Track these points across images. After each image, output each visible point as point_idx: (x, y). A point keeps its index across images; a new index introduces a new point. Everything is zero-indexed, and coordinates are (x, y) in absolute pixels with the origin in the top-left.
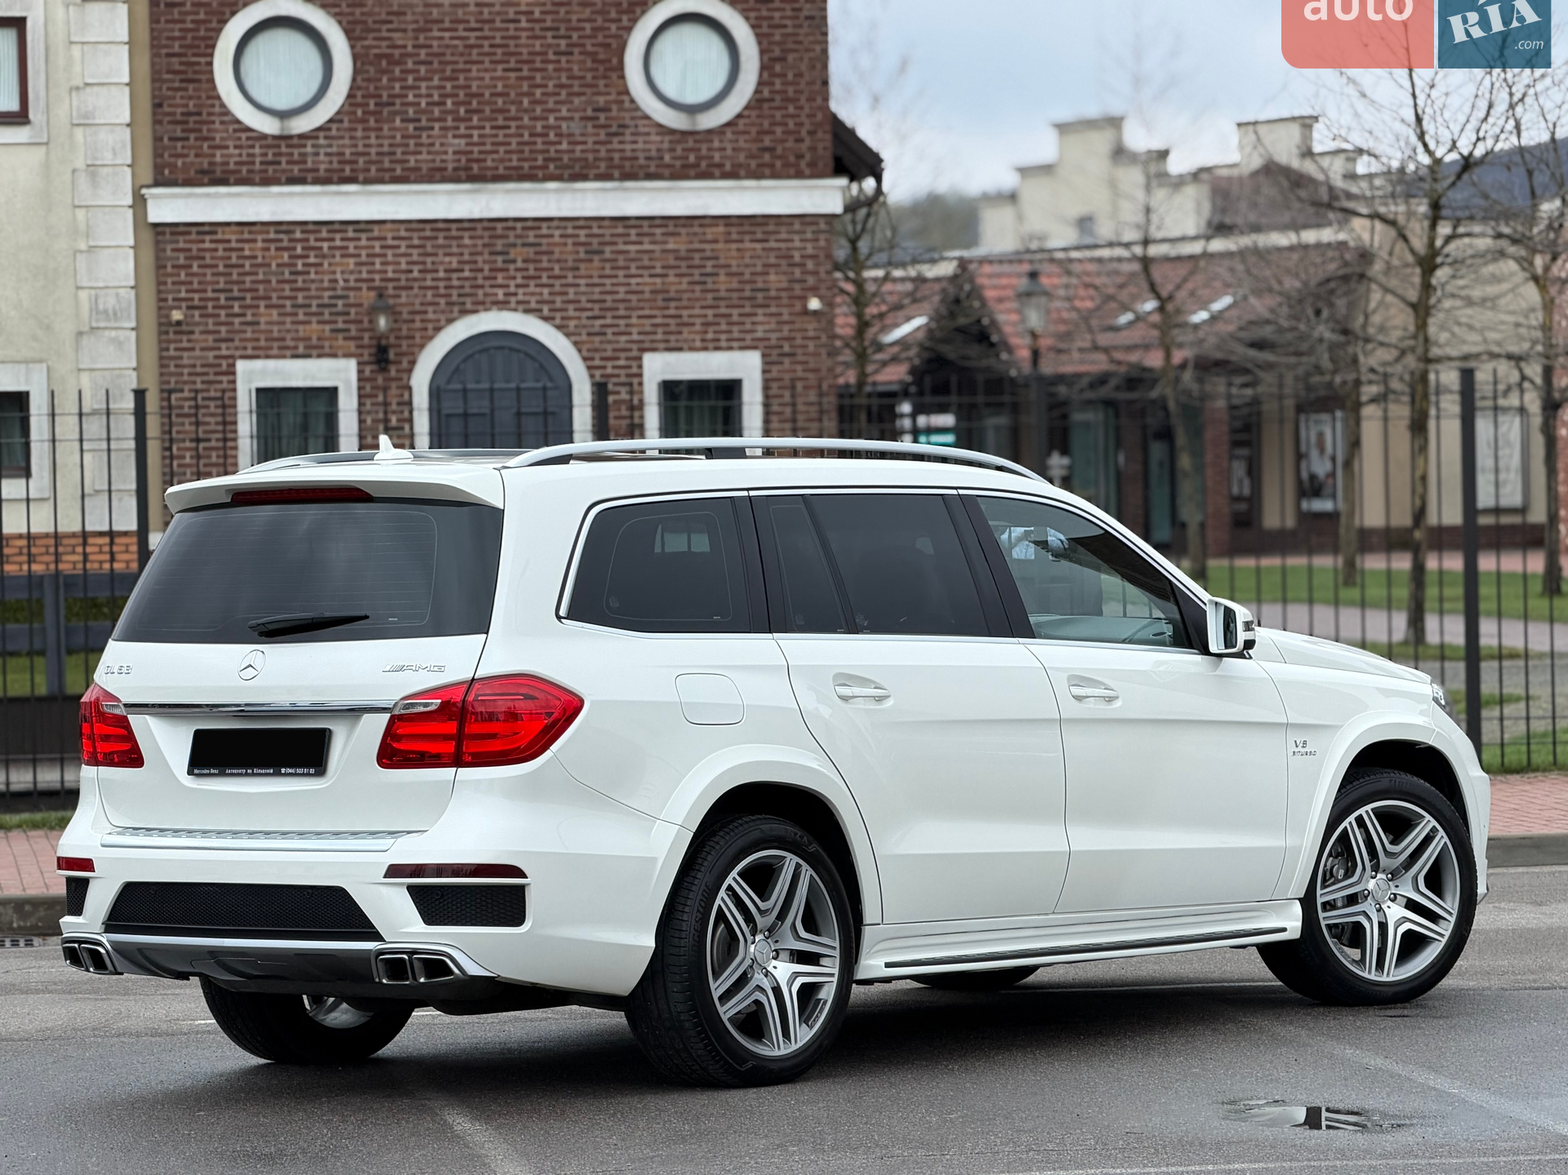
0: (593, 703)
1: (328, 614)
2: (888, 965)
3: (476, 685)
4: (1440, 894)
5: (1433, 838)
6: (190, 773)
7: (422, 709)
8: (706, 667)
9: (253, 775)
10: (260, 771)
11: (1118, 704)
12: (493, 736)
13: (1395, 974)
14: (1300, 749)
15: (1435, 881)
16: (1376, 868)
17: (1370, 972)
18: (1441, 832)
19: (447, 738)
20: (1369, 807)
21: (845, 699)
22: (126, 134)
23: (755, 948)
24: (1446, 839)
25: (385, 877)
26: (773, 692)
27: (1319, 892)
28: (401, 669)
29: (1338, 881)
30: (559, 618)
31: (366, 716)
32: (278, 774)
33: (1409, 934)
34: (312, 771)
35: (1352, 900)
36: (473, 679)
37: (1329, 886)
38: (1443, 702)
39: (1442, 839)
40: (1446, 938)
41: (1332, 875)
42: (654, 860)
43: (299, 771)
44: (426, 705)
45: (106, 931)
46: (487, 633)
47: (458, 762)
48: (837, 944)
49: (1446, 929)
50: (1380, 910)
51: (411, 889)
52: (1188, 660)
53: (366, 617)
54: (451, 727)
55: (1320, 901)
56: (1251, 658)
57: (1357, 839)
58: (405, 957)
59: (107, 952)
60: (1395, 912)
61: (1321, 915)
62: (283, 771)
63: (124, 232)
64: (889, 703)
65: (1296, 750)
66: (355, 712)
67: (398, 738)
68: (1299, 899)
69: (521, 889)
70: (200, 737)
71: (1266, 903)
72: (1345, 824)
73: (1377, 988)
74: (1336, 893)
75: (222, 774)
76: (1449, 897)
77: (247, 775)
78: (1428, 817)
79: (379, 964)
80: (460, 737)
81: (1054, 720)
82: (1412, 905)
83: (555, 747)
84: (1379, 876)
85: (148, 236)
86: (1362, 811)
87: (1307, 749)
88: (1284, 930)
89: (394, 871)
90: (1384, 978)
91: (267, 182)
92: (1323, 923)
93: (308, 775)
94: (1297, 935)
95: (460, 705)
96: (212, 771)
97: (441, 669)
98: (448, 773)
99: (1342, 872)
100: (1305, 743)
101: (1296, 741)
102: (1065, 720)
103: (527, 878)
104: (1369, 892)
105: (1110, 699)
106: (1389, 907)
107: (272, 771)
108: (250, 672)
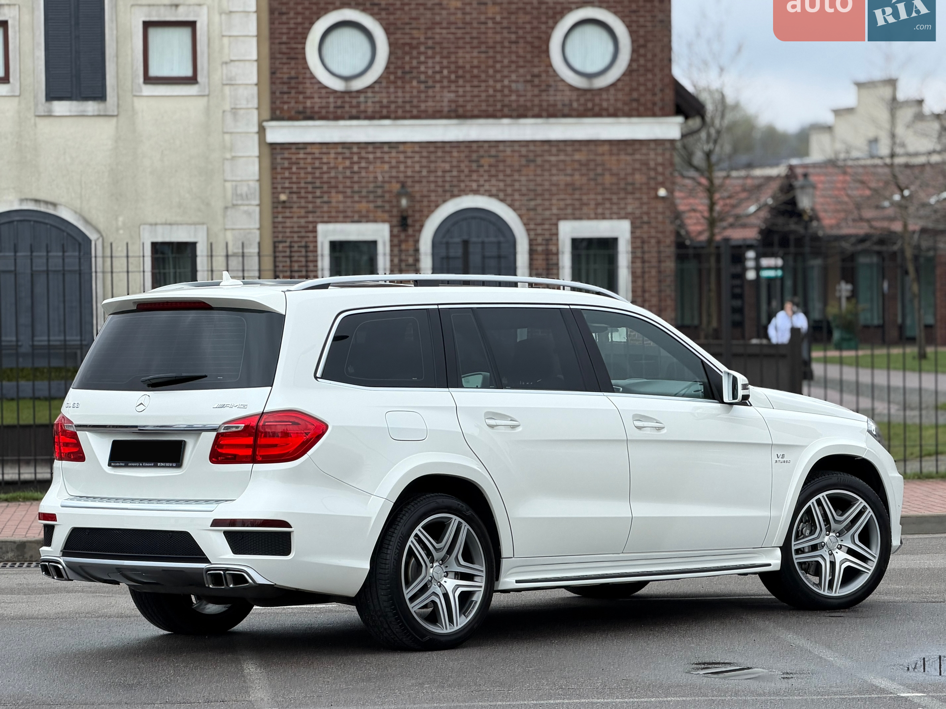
0: (333, 427)
1: (184, 374)
2: (517, 582)
3: (264, 416)
4: (868, 546)
5: (864, 512)
6: (109, 465)
7: (234, 429)
8: (404, 407)
9: (143, 467)
10: (147, 464)
11: (664, 431)
12: (276, 446)
13: (840, 592)
14: (780, 459)
15: (865, 537)
16: (829, 530)
17: (824, 591)
18: (869, 509)
19: (248, 446)
20: (824, 494)
21: (492, 426)
22: (255, 89)
23: (434, 570)
24: (872, 513)
25: (211, 526)
26: (448, 422)
27: (793, 543)
28: (223, 406)
29: (805, 537)
30: (316, 378)
31: (204, 434)
32: (156, 466)
33: (848, 569)
34: (174, 465)
35: (814, 548)
36: (263, 413)
37: (801, 539)
38: (874, 433)
39: (869, 513)
40: (872, 571)
41: (802, 533)
42: (370, 518)
43: (168, 464)
44: (237, 427)
45: (63, 556)
46: (272, 386)
47: (253, 460)
48: (484, 569)
49: (872, 566)
50: (831, 554)
51: (226, 533)
52: (711, 406)
53: (206, 376)
54: (250, 440)
55: (794, 548)
57: (817, 513)
58: (222, 572)
59: (63, 567)
60: (840, 556)
61: (795, 557)
62: (159, 464)
63: (252, 148)
64: (519, 429)
65: (778, 460)
66: (197, 431)
67: (221, 446)
68: (780, 547)
69: (289, 534)
70: (115, 444)
71: (760, 549)
72: (810, 503)
73: (829, 600)
74: (804, 543)
75: (126, 466)
76: (874, 547)
77: (139, 466)
78: (861, 500)
79: (208, 577)
80: (254, 446)
81: (623, 441)
82: (850, 552)
83: (310, 452)
84: (831, 534)
85: (267, 151)
86: (820, 496)
87: (785, 459)
88: (769, 565)
89: (216, 523)
90: (833, 594)
91: (337, 118)
92: (796, 562)
93: (172, 467)
94: (778, 568)
95: (255, 427)
96: (121, 464)
97: (245, 407)
98: (248, 466)
99: (808, 532)
100: (783, 455)
101: (777, 455)
102: (630, 440)
103: (292, 528)
104: (825, 544)
105: (659, 429)
106: (837, 553)
107: (153, 465)
108: (141, 408)
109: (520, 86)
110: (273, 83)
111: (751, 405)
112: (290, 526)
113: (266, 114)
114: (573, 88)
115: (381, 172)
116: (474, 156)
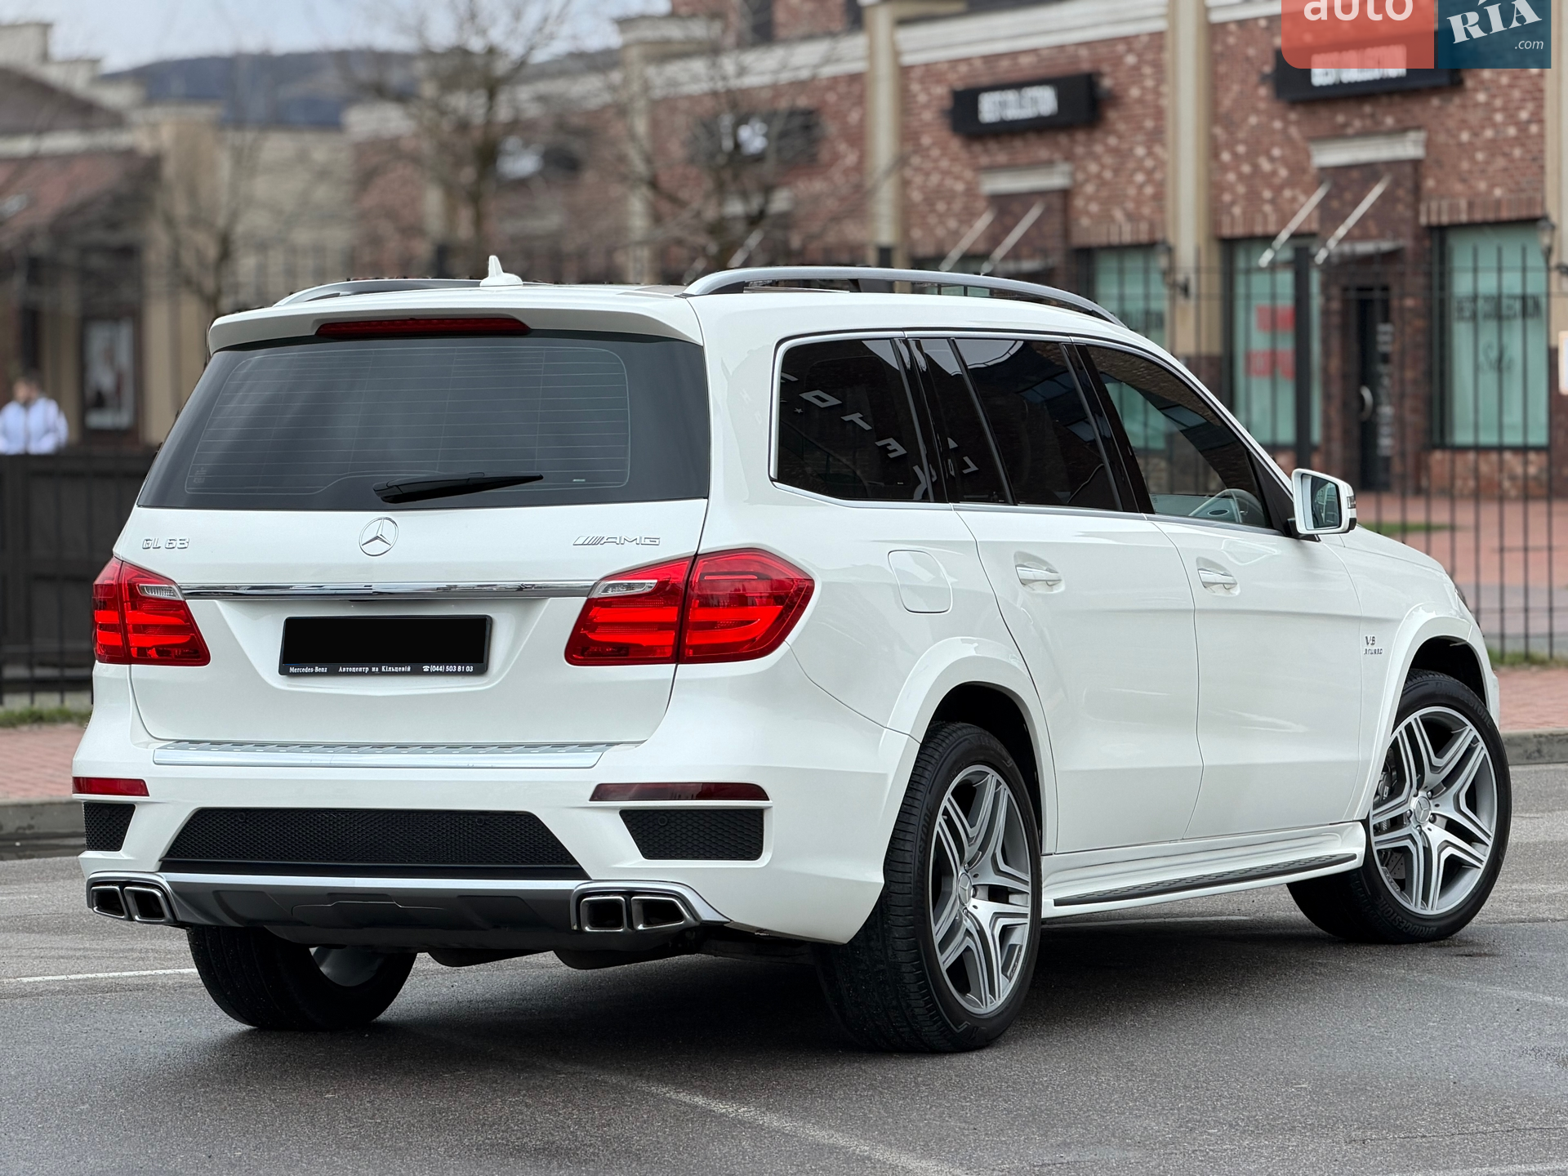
0: (824, 584)
1: (489, 475)
2: (1057, 903)
3: (700, 562)
4: (1479, 814)
5: (1474, 750)
6: (283, 671)
7: (623, 592)
8: (907, 542)
9: (381, 673)
10: (391, 669)
11: (1235, 592)
14: (1371, 646)
15: (1475, 798)
16: (1422, 785)
17: (1416, 904)
18: (1481, 744)
19: (663, 626)
20: (1418, 714)
21: (1024, 582)
23: (961, 883)
24: (1485, 752)
25: (592, 799)
26: (967, 573)
28: (597, 542)
30: (770, 480)
31: (551, 601)
32: (417, 672)
33: (1451, 860)
34: (470, 669)
35: (1396, 822)
36: (696, 555)
37: (1380, 805)
39: (1482, 751)
40: (1484, 863)
42: (884, 776)
43: (450, 668)
44: (630, 586)
45: (161, 870)
46: (707, 498)
47: (679, 656)
48: (1027, 878)
49: (1484, 854)
50: (1423, 832)
51: (626, 815)
53: (540, 478)
54: (671, 614)
55: (1372, 822)
57: (1407, 750)
58: (621, 898)
59: (165, 894)
61: (1374, 840)
62: (426, 668)
64: (1060, 589)
65: (1367, 648)
66: (526, 595)
67: (593, 627)
69: (759, 813)
70: (291, 625)
73: (1425, 923)
75: (334, 673)
76: (1486, 816)
77: (371, 673)
78: (1469, 725)
79: (581, 908)
80: (681, 627)
81: (1190, 611)
82: (1452, 827)
83: (790, 639)
84: (1421, 794)
86: (1412, 719)
87: (1376, 647)
88: (1354, 857)
89: (602, 793)
90: (1429, 912)
93: (464, 673)
95: (682, 587)
96: (317, 669)
97: (654, 542)
98: (665, 670)
100: (1374, 639)
101: (1367, 638)
102: (1198, 610)
103: (768, 799)
104: (1411, 812)
105: (1230, 587)
106: (1429, 829)
107: (409, 669)
108: (378, 547)
111: (1320, 540)
112: (764, 797)
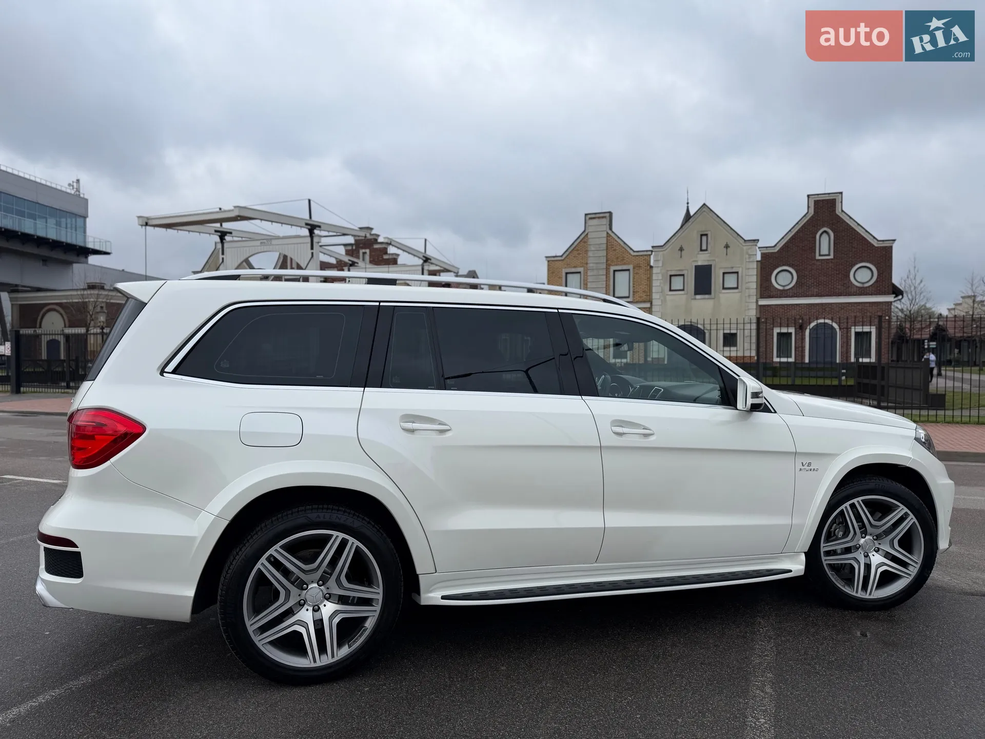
0: (152, 430)
2: (443, 598)
4: (910, 552)
5: (906, 518)
11: (652, 438)
13: (875, 594)
14: (806, 467)
15: (907, 543)
16: (864, 533)
17: (857, 592)
18: (911, 516)
20: (860, 499)
21: (412, 431)
22: (755, 290)
24: (915, 520)
27: (822, 545)
29: (837, 539)
30: (162, 372)
33: (885, 573)
35: (848, 550)
36: (77, 410)
37: (833, 541)
38: (923, 440)
39: (912, 519)
40: (912, 577)
41: (835, 535)
42: (193, 538)
48: (380, 591)
49: (914, 570)
50: (867, 556)
52: (722, 413)
55: (823, 550)
56: (775, 412)
57: (850, 517)
60: (876, 559)
61: (823, 558)
63: (754, 306)
64: (449, 434)
65: (802, 468)
68: (805, 553)
69: (78, 554)
71: (782, 553)
72: (843, 507)
73: (863, 602)
74: (837, 546)
76: (916, 551)
78: (902, 506)
81: (595, 447)
82: (889, 556)
83: (113, 460)
84: (867, 537)
85: (758, 308)
86: (855, 501)
87: (812, 467)
88: (790, 571)
90: (867, 596)
91: (780, 297)
92: (825, 563)
94: (802, 573)
99: (841, 533)
102: (603, 447)
103: (78, 547)
104: (860, 546)
105: (646, 435)
106: (873, 555)
109: (840, 287)
110: (761, 288)
112: (76, 546)
113: (759, 296)
114: (857, 287)
115: (794, 312)
116: (824, 308)
